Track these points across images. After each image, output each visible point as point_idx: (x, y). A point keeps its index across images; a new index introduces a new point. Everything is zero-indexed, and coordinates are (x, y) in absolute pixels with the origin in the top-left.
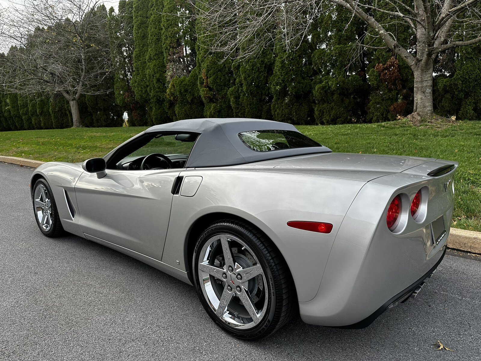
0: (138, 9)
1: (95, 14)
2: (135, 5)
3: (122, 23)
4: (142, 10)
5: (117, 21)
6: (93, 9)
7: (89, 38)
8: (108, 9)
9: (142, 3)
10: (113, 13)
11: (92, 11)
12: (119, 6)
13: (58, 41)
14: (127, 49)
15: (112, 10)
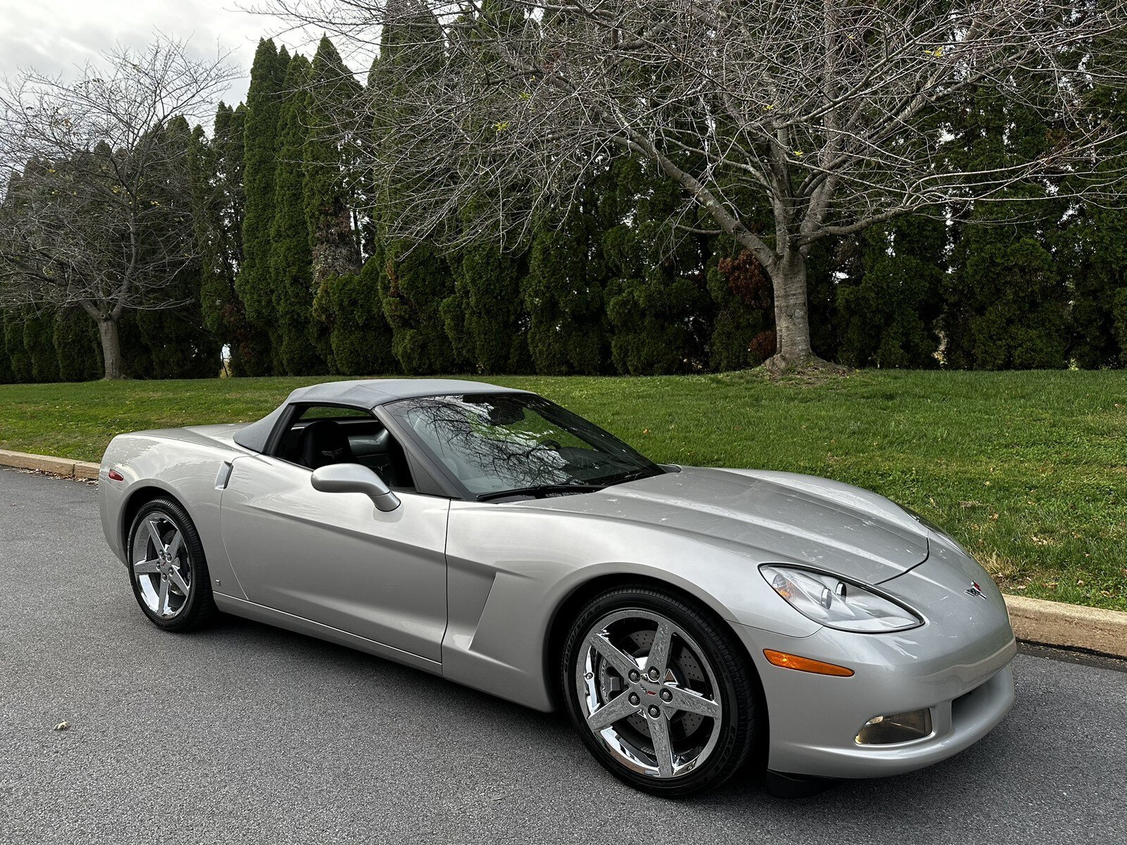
0: (254, 132)
1: (162, 138)
2: (248, 125)
3: (220, 156)
4: (264, 133)
5: (209, 153)
6: (159, 126)
7: (148, 188)
8: (192, 127)
9: (264, 120)
10: (201, 139)
11: (158, 130)
12: (216, 123)
13: (78, 193)
14: (233, 211)
15: (199, 131)
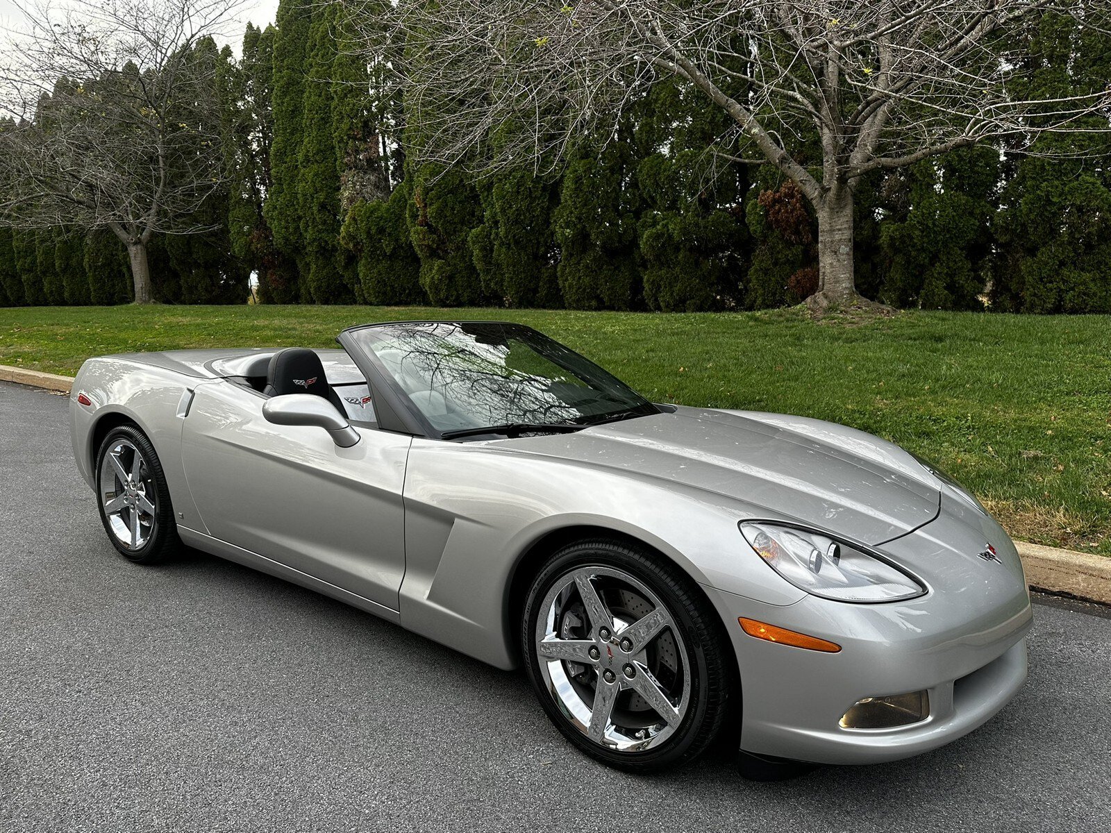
0: (283, 53)
1: (190, 58)
2: (276, 45)
3: (249, 78)
4: (293, 55)
5: (237, 75)
6: (186, 46)
7: (176, 110)
8: (220, 47)
9: (293, 40)
10: (229, 59)
11: (186, 50)
12: (245, 43)
13: (107, 114)
14: (261, 135)
15: (227, 51)
